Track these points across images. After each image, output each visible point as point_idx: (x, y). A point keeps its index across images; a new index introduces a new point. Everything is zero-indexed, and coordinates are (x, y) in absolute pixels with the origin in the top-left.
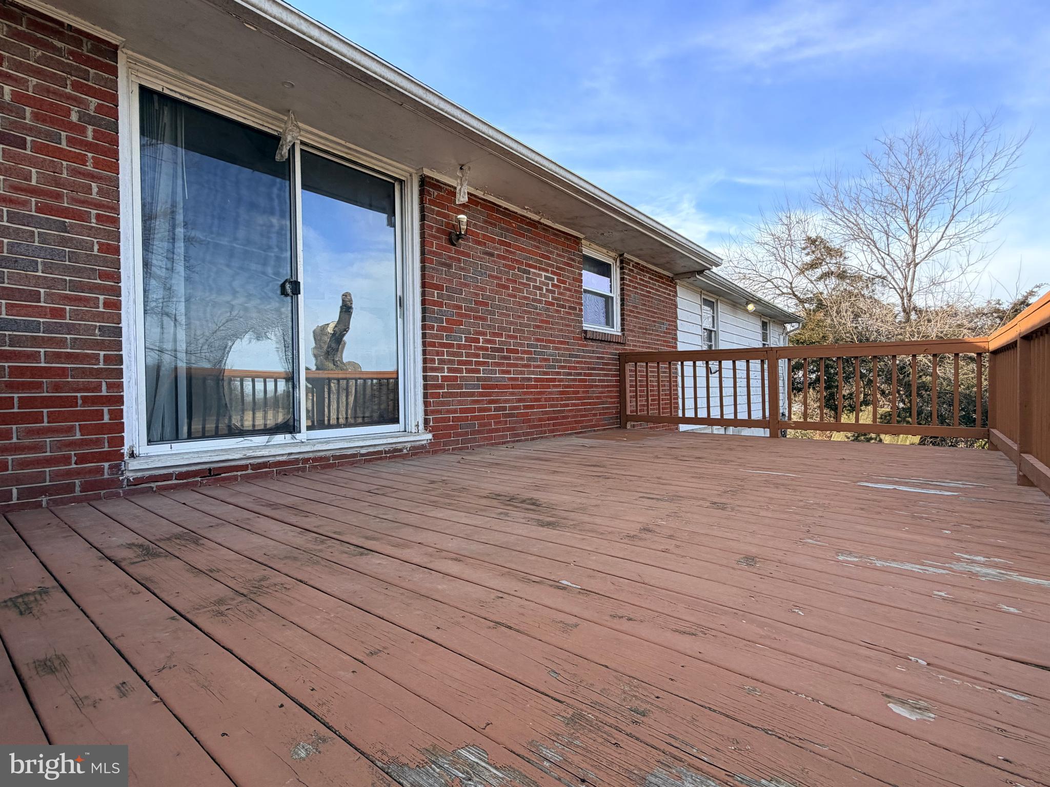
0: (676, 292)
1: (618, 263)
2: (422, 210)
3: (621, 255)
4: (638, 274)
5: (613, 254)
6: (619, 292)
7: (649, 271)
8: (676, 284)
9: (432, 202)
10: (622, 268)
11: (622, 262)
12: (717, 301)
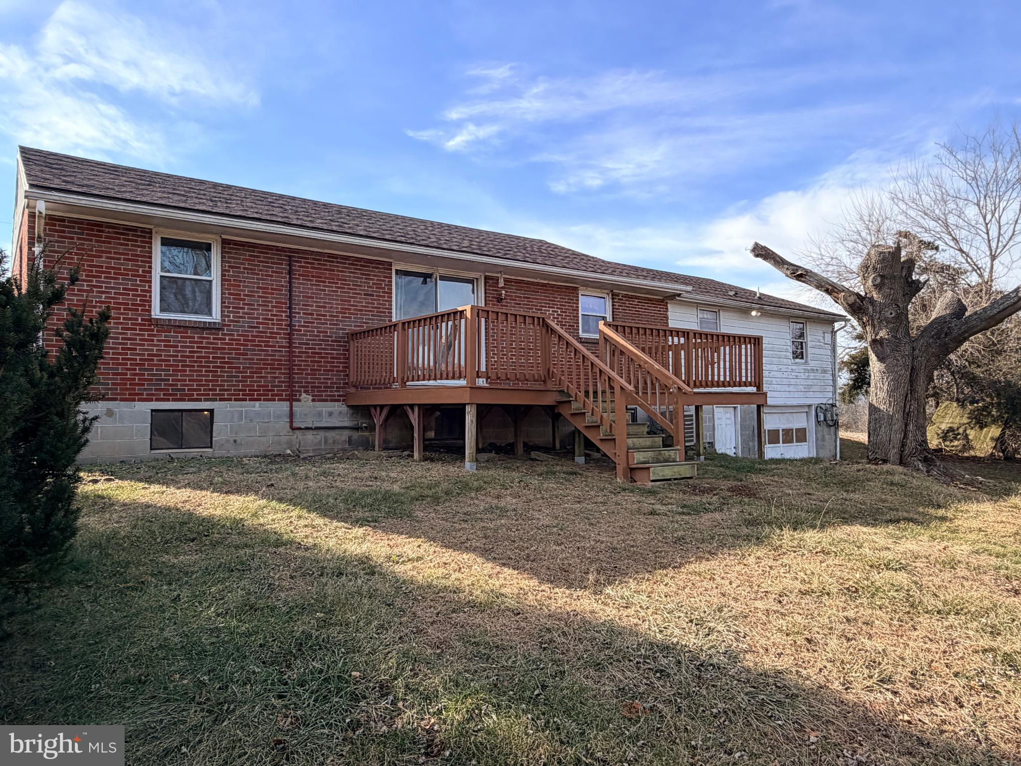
0: (667, 309)
1: (610, 296)
2: (485, 290)
3: (612, 291)
4: (626, 300)
5: (606, 291)
6: (611, 313)
7: (636, 297)
8: (667, 303)
9: (489, 286)
10: (613, 299)
11: (612, 295)
12: (719, 310)
